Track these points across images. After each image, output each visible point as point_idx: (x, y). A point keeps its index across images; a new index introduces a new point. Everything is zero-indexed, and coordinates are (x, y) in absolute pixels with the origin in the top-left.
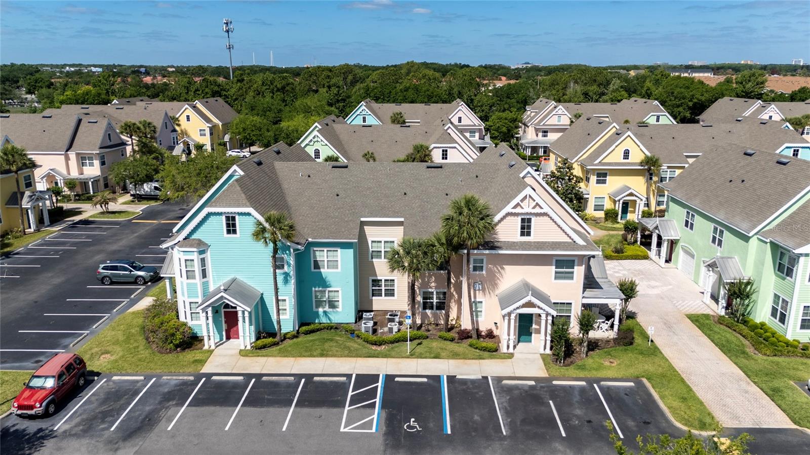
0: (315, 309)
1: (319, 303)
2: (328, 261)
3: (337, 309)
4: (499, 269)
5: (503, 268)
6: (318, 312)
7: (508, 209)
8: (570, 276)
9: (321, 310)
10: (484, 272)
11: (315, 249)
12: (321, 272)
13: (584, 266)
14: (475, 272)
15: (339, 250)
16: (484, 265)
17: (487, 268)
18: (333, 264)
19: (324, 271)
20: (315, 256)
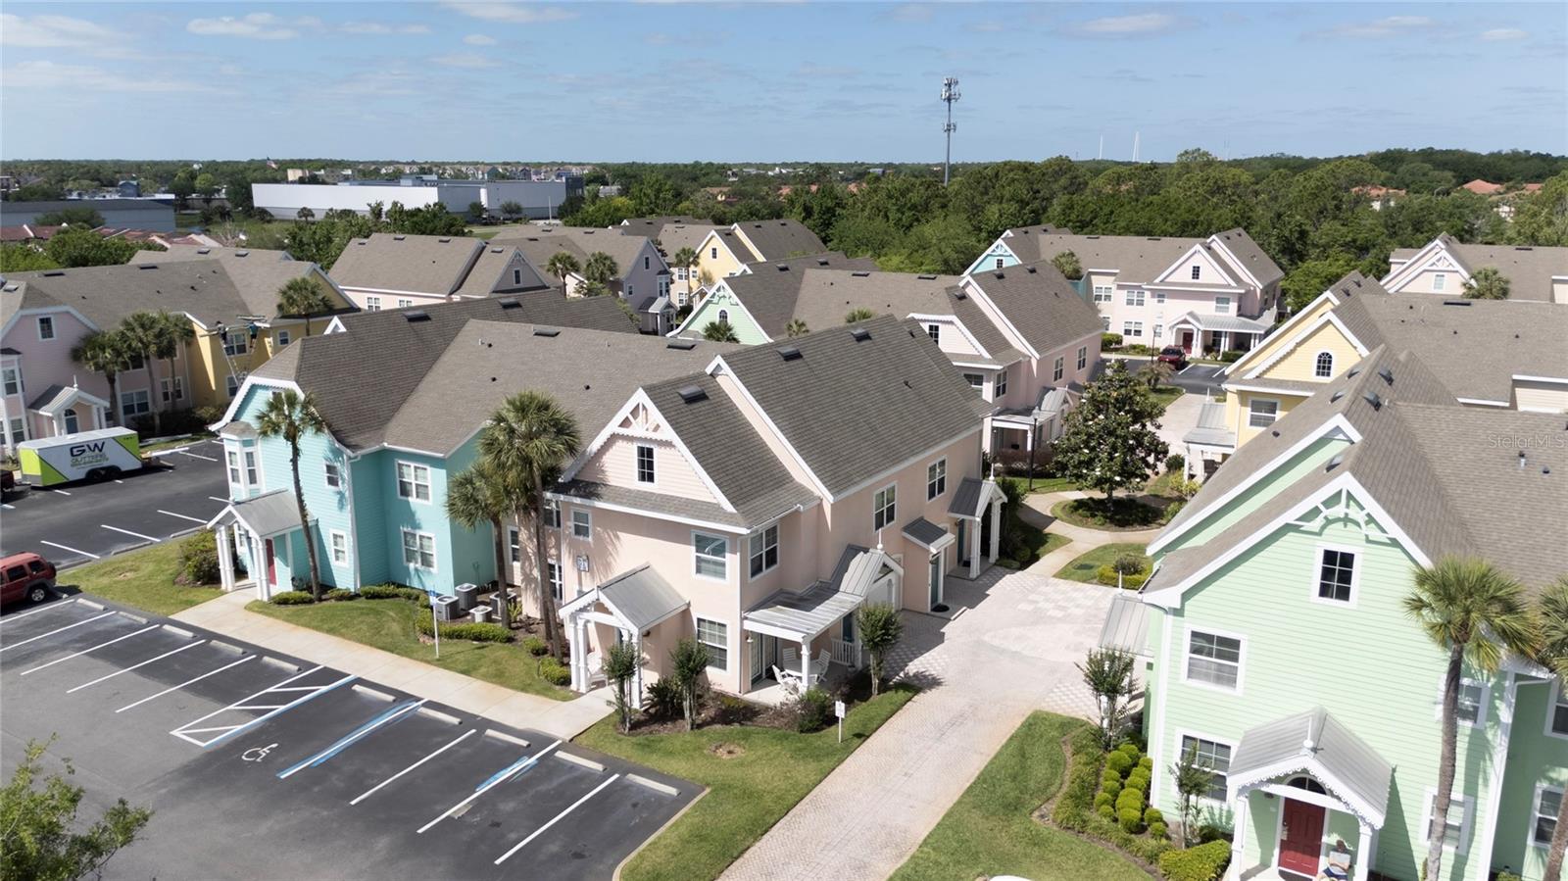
0: (405, 563)
1: (411, 556)
2: (417, 485)
3: (431, 569)
4: (612, 537)
5: (617, 537)
6: (408, 568)
7: (613, 427)
8: (719, 570)
9: (412, 565)
10: (590, 539)
11: (400, 462)
12: (408, 502)
13: (738, 554)
14: (577, 537)
15: (429, 468)
16: (590, 525)
17: (594, 531)
18: (422, 493)
19: (412, 500)
20: (401, 475)
